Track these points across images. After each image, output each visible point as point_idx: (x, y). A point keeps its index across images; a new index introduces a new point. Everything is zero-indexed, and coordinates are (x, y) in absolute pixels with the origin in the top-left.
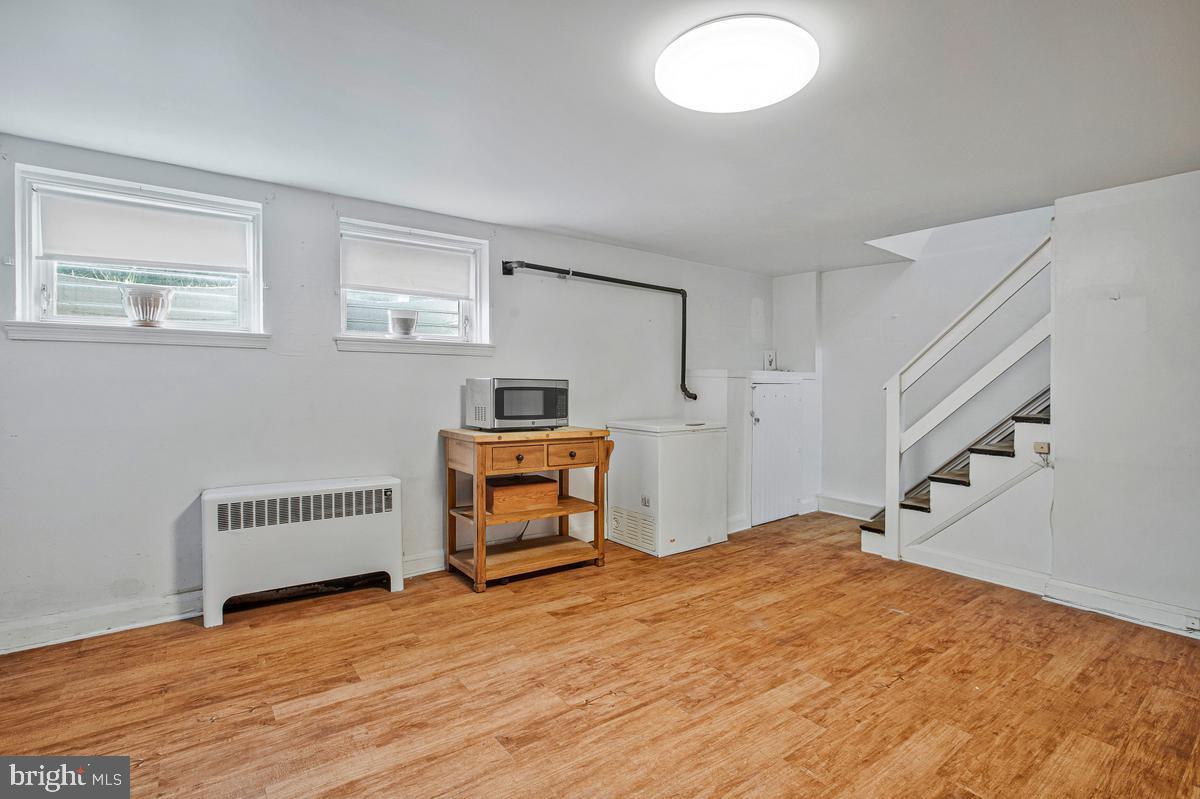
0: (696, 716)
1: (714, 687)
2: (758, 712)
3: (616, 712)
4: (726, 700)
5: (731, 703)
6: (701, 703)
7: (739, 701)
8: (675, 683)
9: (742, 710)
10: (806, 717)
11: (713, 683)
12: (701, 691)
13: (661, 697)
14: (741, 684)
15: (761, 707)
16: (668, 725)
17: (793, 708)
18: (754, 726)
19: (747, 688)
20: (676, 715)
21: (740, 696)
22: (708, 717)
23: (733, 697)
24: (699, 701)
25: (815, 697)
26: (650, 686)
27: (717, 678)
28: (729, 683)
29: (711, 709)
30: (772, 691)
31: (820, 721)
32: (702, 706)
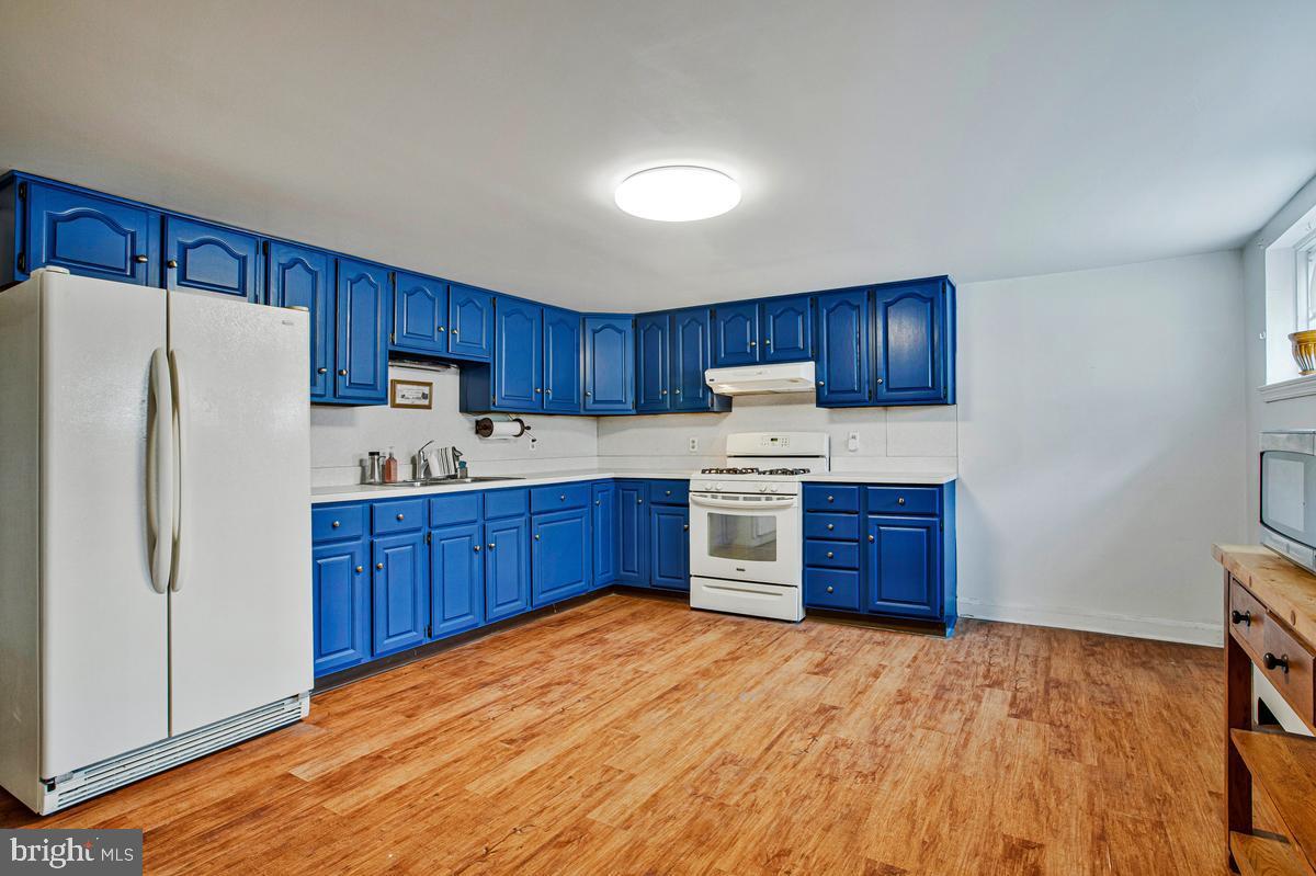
0: (718, 752)
1: (717, 780)
2: (665, 766)
3: (785, 737)
4: (699, 770)
5: (693, 769)
6: (720, 762)
7: (687, 772)
8: (758, 776)
9: (680, 764)
10: (621, 771)
11: (721, 785)
12: (727, 774)
13: (760, 759)
14: (690, 791)
15: (664, 771)
16: (736, 739)
17: (632, 777)
18: (667, 754)
19: (682, 789)
20: (735, 747)
21: (687, 778)
22: (710, 751)
23: (693, 775)
24: (723, 764)
25: (608, 795)
26: (779, 768)
27: (719, 792)
28: (703, 790)
29: (710, 760)
30: (654, 791)
31: (607, 770)
32: (718, 759)
